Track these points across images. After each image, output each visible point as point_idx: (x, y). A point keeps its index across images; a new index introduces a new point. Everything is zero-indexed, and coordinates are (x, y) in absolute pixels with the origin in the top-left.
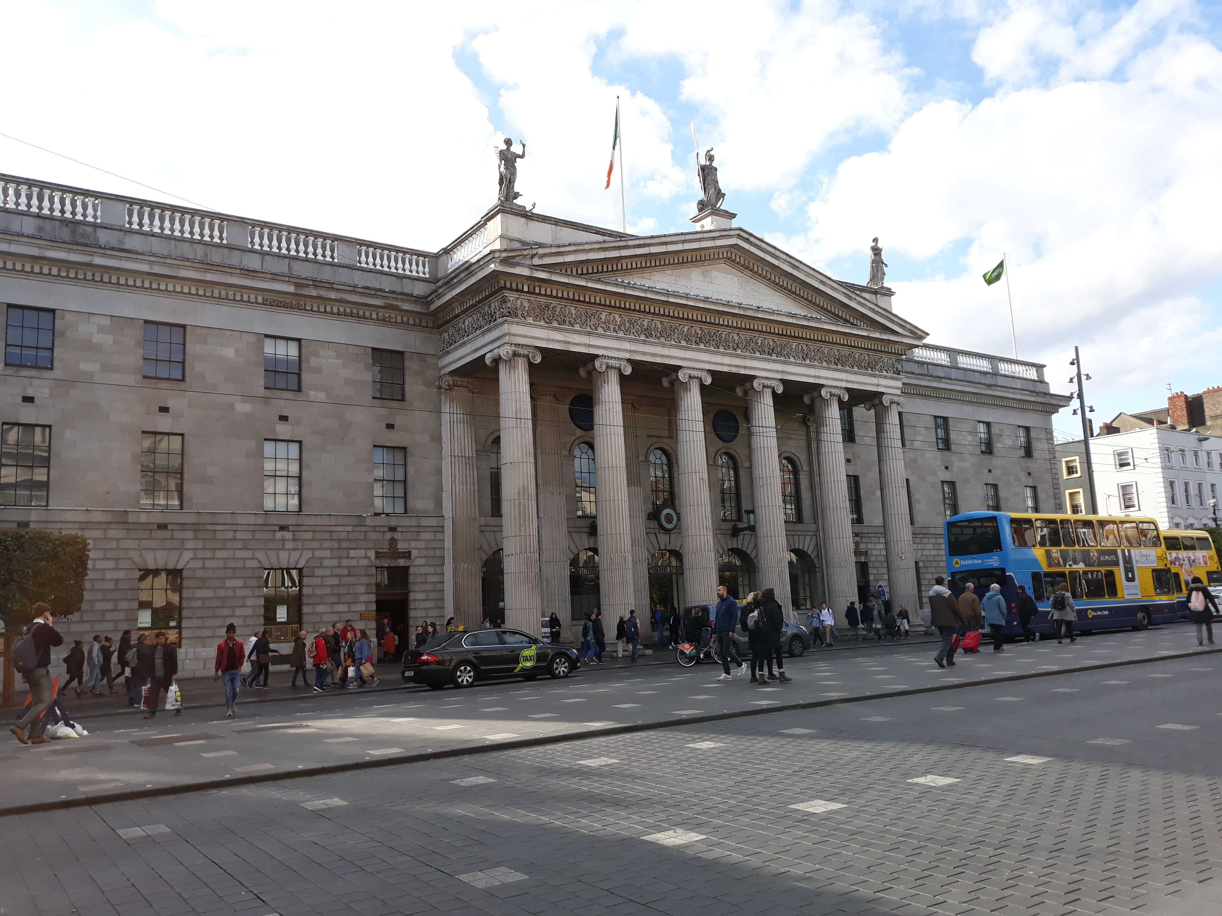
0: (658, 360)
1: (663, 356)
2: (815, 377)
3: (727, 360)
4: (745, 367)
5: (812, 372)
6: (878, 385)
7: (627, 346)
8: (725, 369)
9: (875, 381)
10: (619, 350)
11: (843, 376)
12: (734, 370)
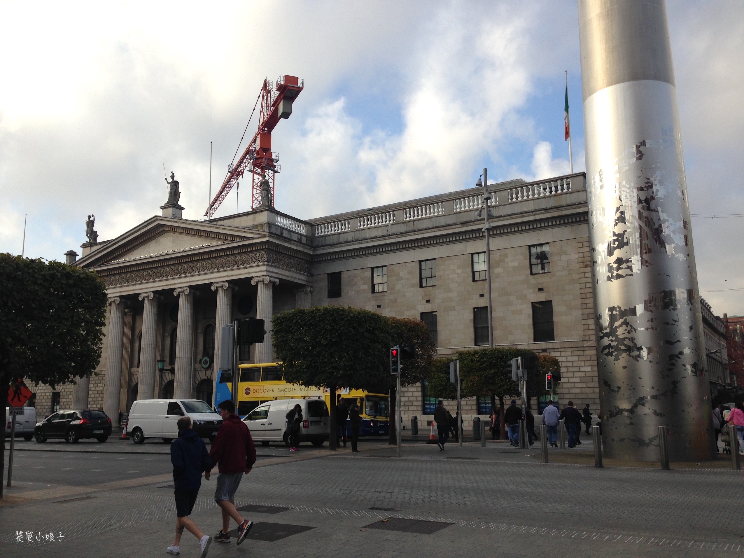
0: (131, 293)
1: (133, 290)
2: (208, 279)
3: (161, 284)
4: (171, 285)
5: (206, 277)
6: (249, 273)
7: (118, 290)
8: (161, 288)
9: (246, 271)
10: (116, 293)
11: (225, 274)
12: (165, 288)
